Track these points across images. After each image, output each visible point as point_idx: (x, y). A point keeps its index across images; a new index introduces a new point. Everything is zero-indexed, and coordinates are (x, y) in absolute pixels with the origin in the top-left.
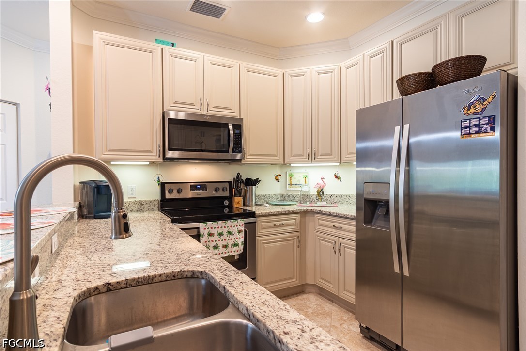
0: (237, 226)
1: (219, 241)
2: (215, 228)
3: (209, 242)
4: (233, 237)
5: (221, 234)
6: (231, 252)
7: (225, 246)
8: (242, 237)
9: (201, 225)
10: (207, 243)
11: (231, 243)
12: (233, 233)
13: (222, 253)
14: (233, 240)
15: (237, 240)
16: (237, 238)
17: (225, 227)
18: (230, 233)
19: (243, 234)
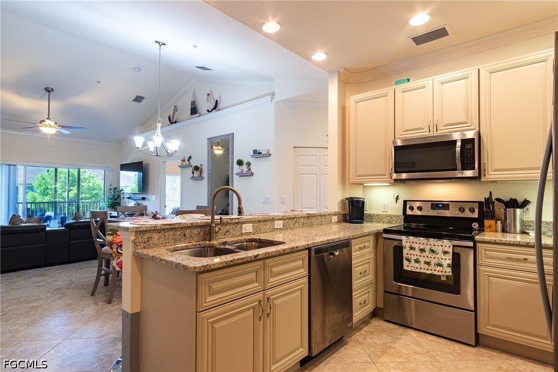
0: (442, 246)
1: (420, 256)
2: (416, 243)
3: (411, 254)
4: (437, 256)
5: (422, 250)
6: (435, 270)
7: (428, 263)
8: (449, 259)
9: (404, 238)
10: (409, 255)
11: (433, 261)
12: (437, 252)
13: (424, 269)
14: (436, 259)
15: (441, 260)
16: (442, 259)
17: (427, 244)
18: (432, 251)
19: (450, 256)
